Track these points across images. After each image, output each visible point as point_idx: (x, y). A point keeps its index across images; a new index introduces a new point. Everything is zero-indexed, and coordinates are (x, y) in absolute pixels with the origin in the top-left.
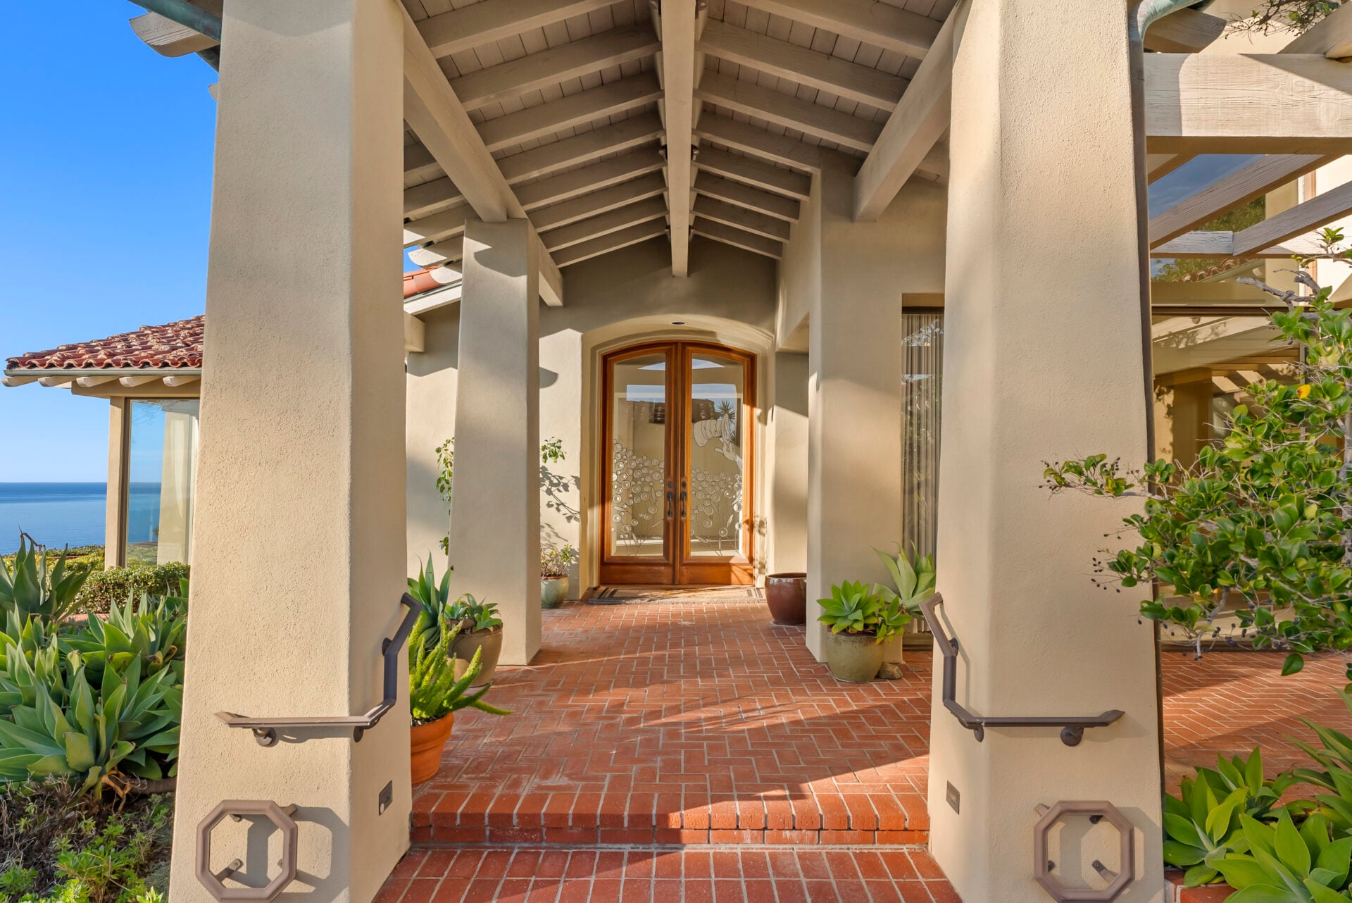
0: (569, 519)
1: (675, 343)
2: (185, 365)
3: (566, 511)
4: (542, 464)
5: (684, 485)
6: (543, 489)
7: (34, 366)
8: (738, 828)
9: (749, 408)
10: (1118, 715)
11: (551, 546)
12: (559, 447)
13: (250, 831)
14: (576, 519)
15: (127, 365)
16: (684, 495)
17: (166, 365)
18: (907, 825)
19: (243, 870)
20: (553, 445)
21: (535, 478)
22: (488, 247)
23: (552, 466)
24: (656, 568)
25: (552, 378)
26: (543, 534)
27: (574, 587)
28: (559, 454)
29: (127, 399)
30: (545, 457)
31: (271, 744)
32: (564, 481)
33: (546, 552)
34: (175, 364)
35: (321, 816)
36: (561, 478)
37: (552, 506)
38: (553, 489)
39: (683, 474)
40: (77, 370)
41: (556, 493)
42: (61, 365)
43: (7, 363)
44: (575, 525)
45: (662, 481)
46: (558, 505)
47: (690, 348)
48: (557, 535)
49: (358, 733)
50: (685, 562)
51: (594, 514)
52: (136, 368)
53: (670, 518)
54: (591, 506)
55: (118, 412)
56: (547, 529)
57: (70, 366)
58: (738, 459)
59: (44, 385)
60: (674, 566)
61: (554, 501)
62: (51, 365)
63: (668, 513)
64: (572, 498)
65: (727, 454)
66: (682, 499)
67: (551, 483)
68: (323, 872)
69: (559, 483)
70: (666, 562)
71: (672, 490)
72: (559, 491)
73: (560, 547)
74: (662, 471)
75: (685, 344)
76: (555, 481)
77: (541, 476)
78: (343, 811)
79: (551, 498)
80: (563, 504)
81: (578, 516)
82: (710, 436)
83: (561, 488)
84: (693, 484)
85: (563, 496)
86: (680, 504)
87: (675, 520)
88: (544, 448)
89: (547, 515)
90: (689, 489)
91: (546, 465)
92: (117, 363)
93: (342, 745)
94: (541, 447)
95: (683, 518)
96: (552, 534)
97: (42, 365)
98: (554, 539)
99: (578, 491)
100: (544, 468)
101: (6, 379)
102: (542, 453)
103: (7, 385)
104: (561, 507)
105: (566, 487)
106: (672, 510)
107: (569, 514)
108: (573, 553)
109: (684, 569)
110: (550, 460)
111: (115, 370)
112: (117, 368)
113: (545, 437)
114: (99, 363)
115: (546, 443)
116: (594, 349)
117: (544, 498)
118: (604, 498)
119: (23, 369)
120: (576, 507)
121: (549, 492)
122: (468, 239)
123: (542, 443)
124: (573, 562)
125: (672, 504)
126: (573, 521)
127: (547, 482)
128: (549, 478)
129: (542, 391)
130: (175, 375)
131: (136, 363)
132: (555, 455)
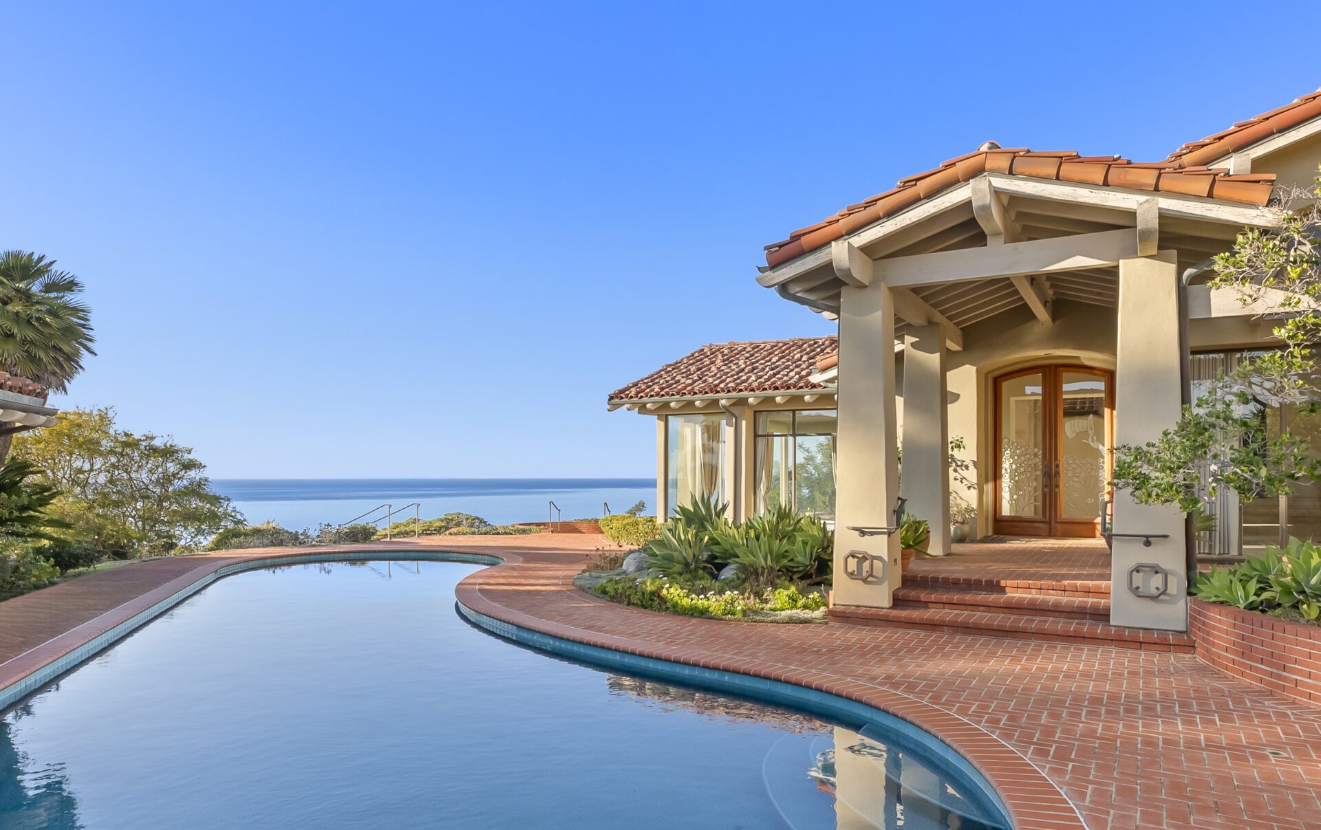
0: (969, 488)
1: (1049, 366)
2: (706, 393)
3: (966, 483)
4: (950, 452)
5: (1057, 466)
6: (951, 470)
7: (622, 398)
8: (1029, 588)
9: (1109, 410)
10: (1166, 536)
11: (957, 505)
12: (962, 442)
13: (857, 562)
14: (974, 488)
15: (673, 395)
16: (1057, 473)
17: (695, 393)
18: (1103, 590)
19: (856, 573)
20: (958, 440)
21: (946, 461)
22: (918, 339)
23: (958, 454)
24: (1036, 524)
25: (956, 397)
26: (951, 498)
27: (973, 530)
28: (962, 446)
29: (667, 416)
30: (952, 448)
31: (863, 536)
32: (965, 463)
33: (954, 510)
34: (701, 392)
35: (879, 558)
36: (963, 461)
37: (958, 479)
38: (958, 468)
39: (1056, 459)
40: (645, 400)
41: (960, 471)
42: (637, 397)
43: (608, 397)
44: (974, 493)
45: (1040, 464)
46: (962, 479)
47: (1061, 369)
48: (961, 498)
49: (889, 534)
50: (1058, 521)
51: (989, 487)
52: (678, 396)
53: (1046, 490)
54: (987, 481)
55: (662, 424)
56: (954, 494)
57: (642, 397)
58: (1101, 447)
59: (628, 409)
60: (1050, 523)
61: (959, 477)
62: (632, 397)
63: (1045, 486)
64: (972, 475)
65: (1092, 444)
66: (1055, 476)
67: (957, 465)
68: (880, 575)
69: (962, 464)
70: (1044, 520)
71: (1048, 470)
72: (962, 470)
73: (964, 505)
74: (1040, 456)
75: (1057, 366)
76: (959, 464)
77: (950, 460)
78: (886, 558)
79: (956, 474)
80: (965, 478)
81: (976, 486)
82: (1078, 431)
83: (964, 468)
84: (1065, 466)
85: (965, 473)
86: (1054, 479)
87: (1051, 492)
88: (952, 442)
89: (954, 485)
90: (1061, 469)
91: (953, 453)
92: (667, 394)
93: (886, 536)
94: (949, 442)
95: (1057, 490)
96: (958, 498)
97: (627, 397)
98: (959, 501)
99: (976, 470)
100: (952, 455)
101: (609, 407)
102: (950, 446)
103: (609, 410)
104: (964, 480)
105: (967, 467)
106: (1048, 484)
107: (969, 485)
108: (973, 510)
109: (1058, 526)
110: (955, 450)
111: (666, 398)
112: (667, 397)
113: (952, 436)
114: (658, 394)
115: (953, 440)
116: (987, 375)
117: (952, 474)
118: (997, 476)
119: (617, 400)
120: (974, 480)
121: (955, 471)
122: (909, 337)
123: (950, 440)
124: (973, 516)
125: (1048, 480)
126: (972, 489)
127: (954, 464)
128: (955, 462)
129: (949, 406)
130: (701, 400)
131: (678, 393)
132: (959, 447)
